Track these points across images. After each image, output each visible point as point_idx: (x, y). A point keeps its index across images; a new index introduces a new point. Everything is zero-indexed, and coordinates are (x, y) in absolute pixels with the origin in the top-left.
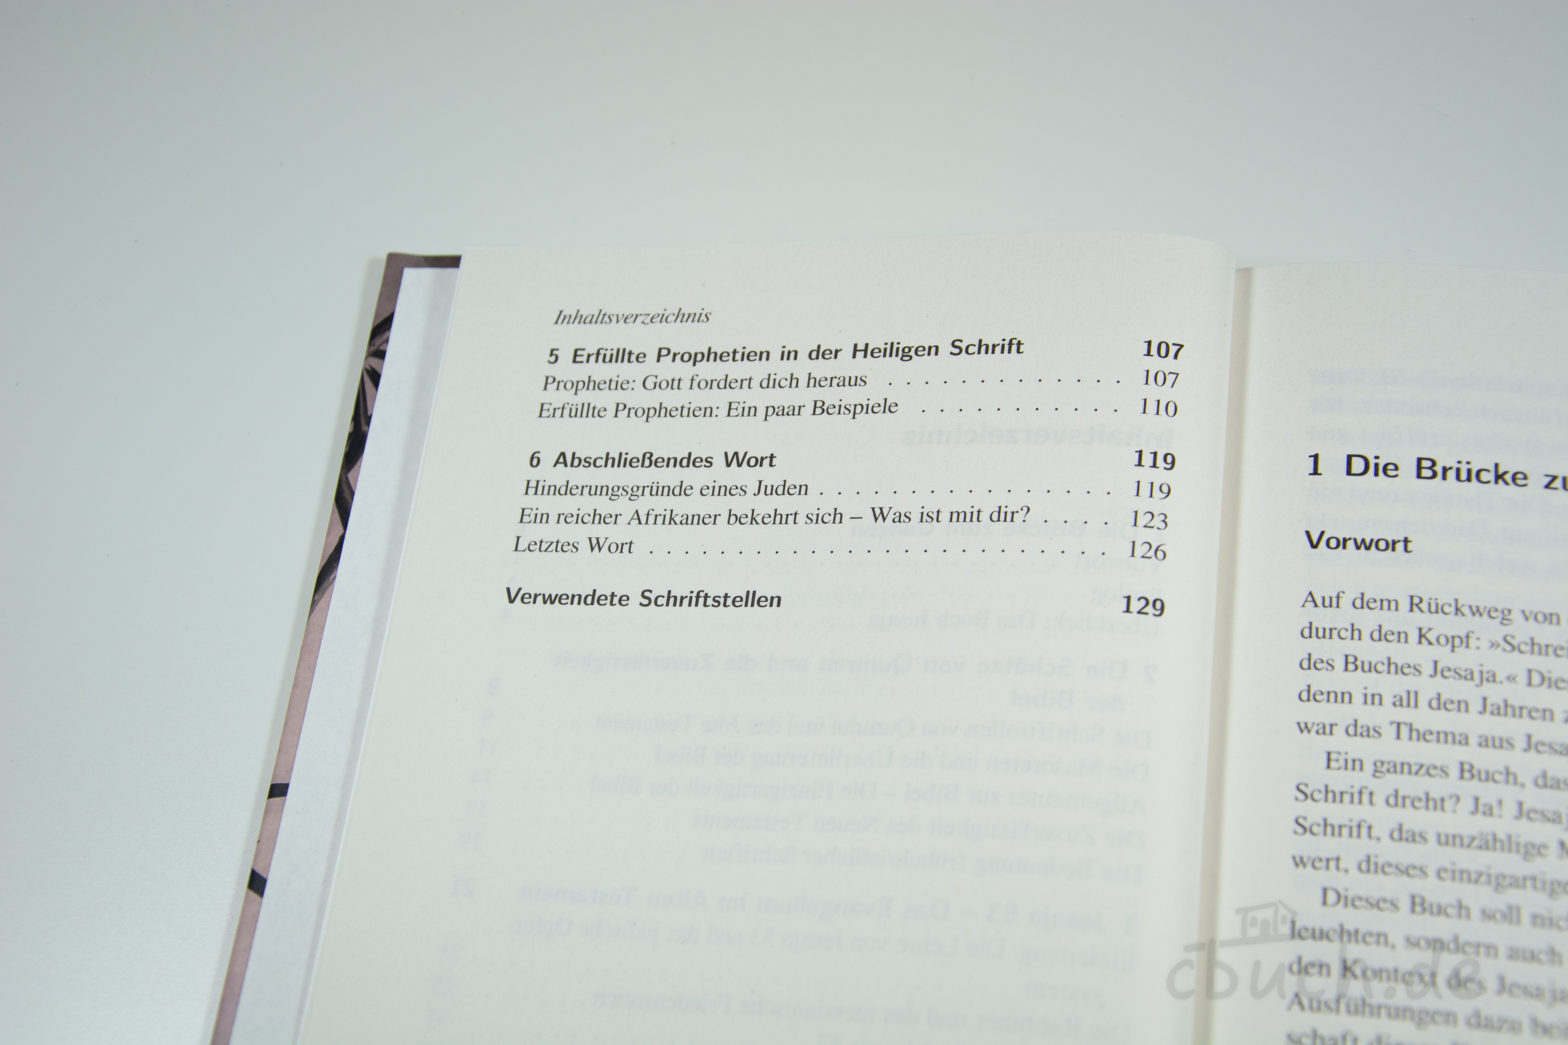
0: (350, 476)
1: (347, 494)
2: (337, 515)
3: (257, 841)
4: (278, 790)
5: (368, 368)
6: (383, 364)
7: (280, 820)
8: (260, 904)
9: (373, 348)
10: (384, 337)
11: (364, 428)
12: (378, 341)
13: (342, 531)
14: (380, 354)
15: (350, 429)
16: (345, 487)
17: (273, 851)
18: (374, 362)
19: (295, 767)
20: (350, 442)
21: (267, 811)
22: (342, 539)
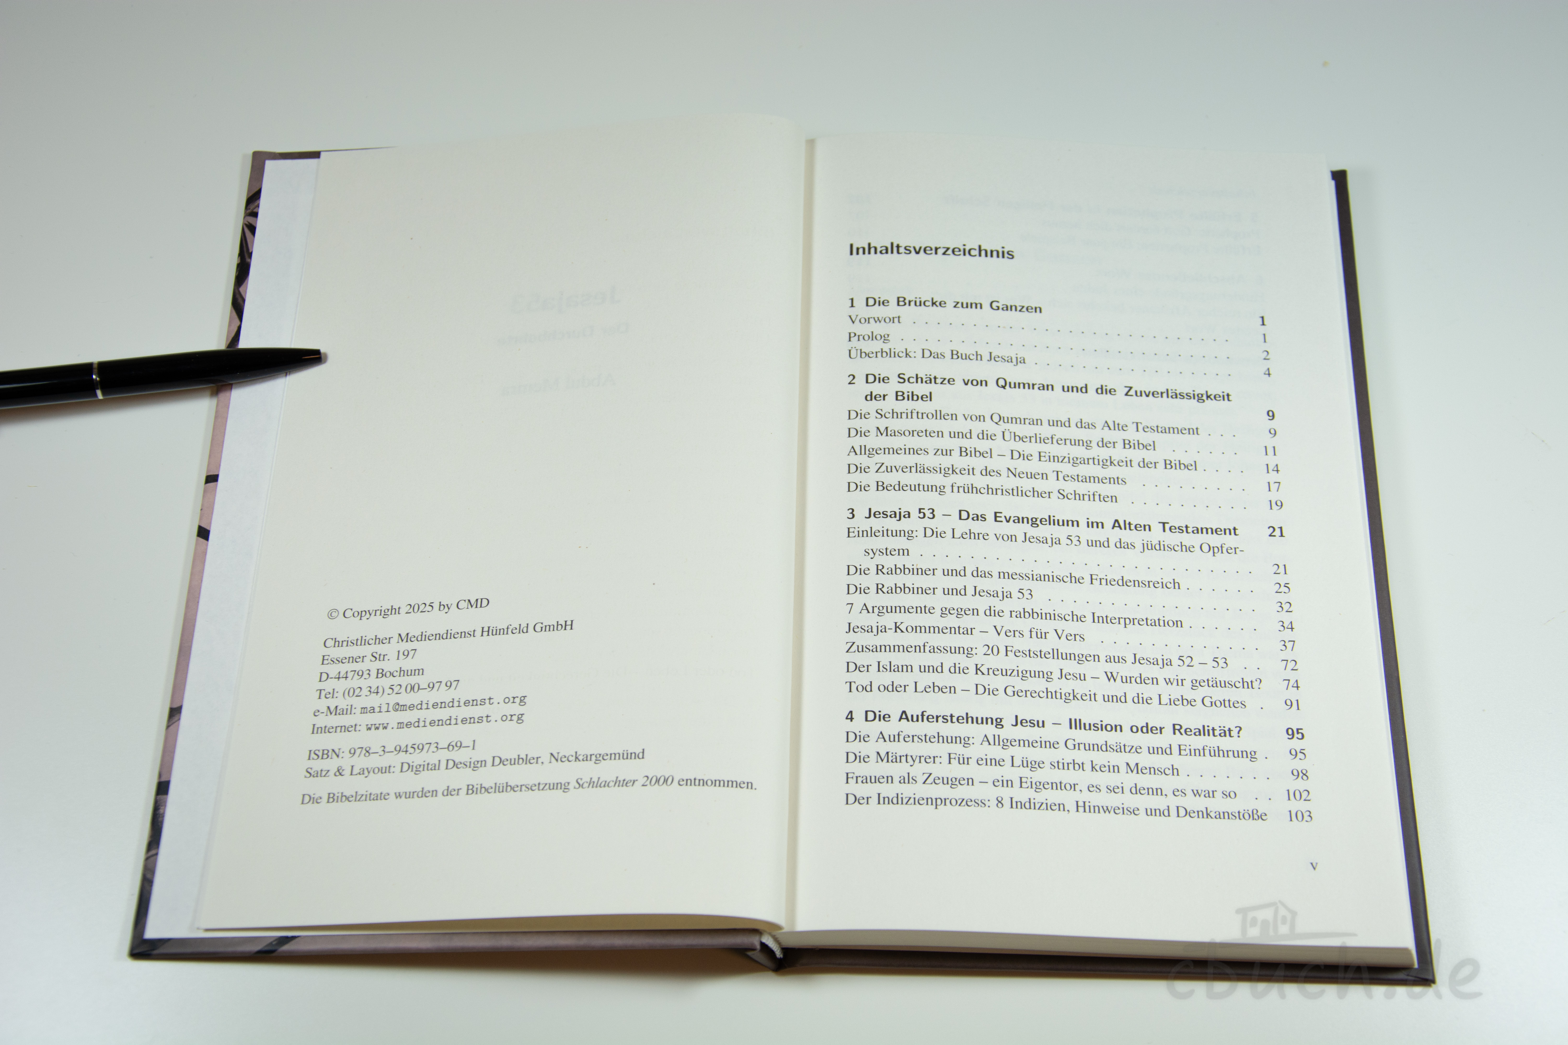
0: (241, 289)
1: (240, 300)
2: (234, 313)
3: (200, 509)
4: (212, 479)
5: (247, 223)
6: (257, 220)
7: (215, 495)
8: (207, 545)
9: (249, 211)
10: (256, 204)
11: (248, 260)
12: (252, 207)
13: (239, 323)
14: (255, 215)
15: (238, 261)
16: (238, 296)
17: (212, 513)
18: (251, 220)
19: (222, 464)
20: (238, 269)
21: (205, 491)
22: (239, 328)
